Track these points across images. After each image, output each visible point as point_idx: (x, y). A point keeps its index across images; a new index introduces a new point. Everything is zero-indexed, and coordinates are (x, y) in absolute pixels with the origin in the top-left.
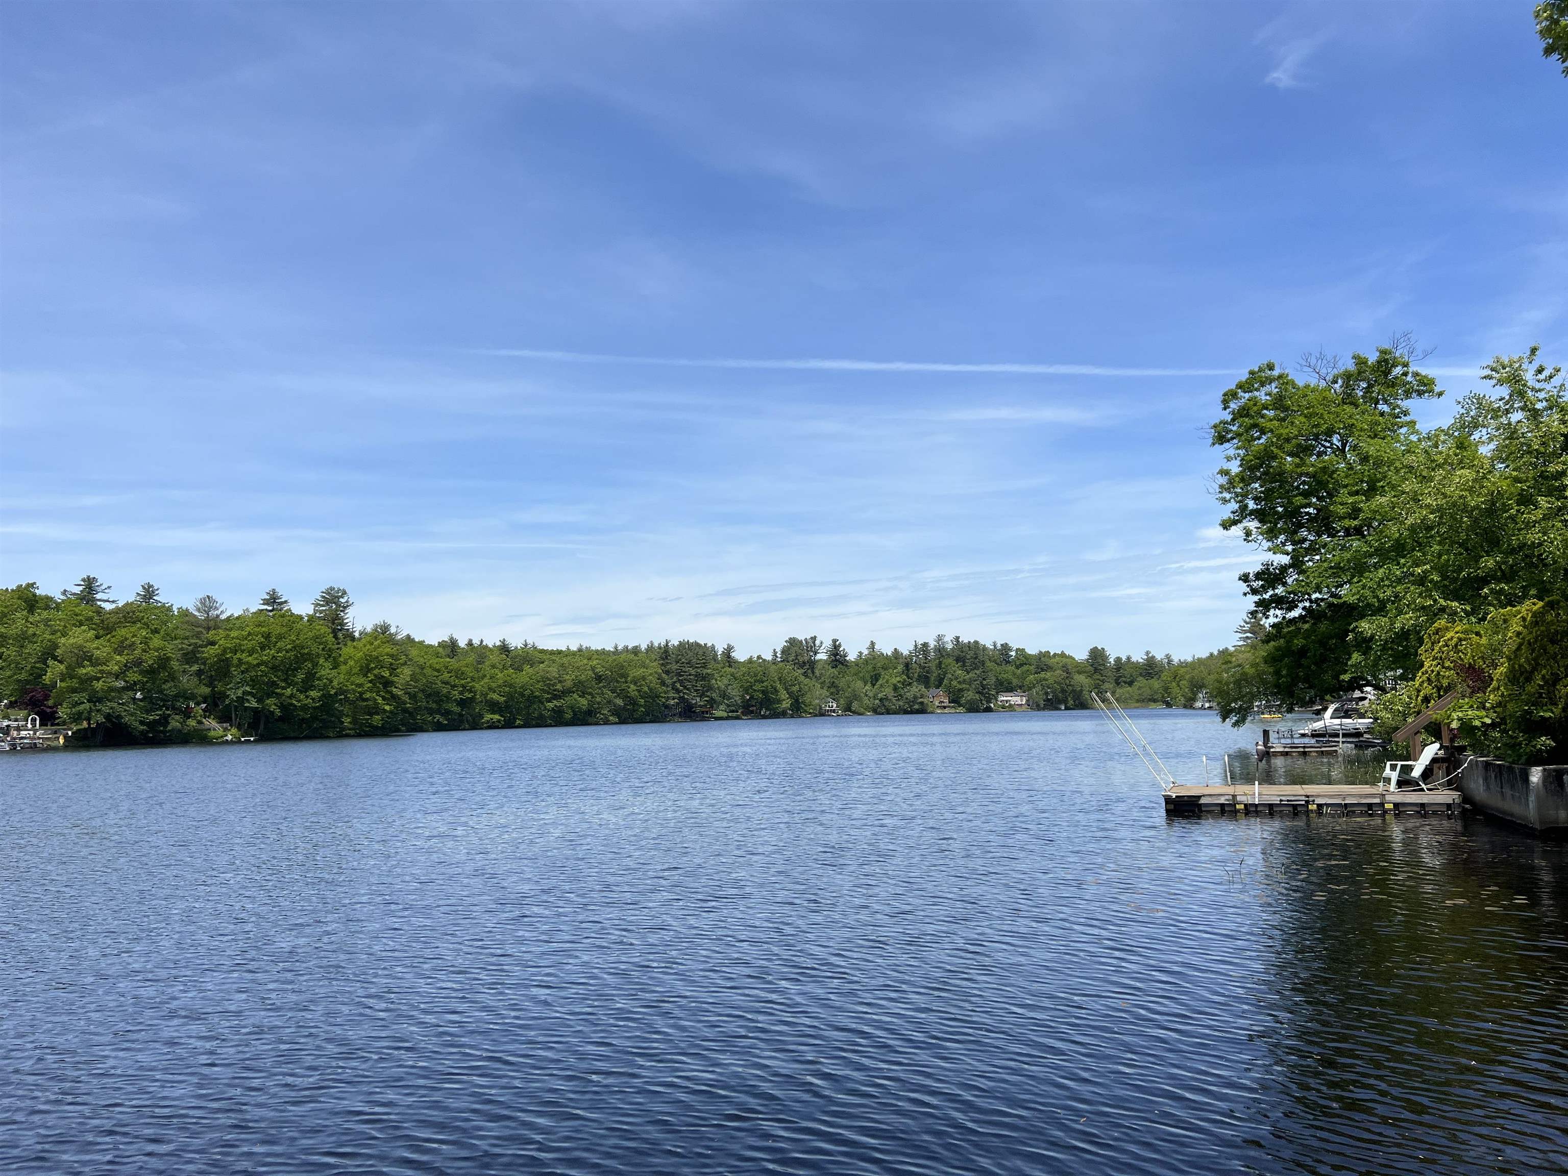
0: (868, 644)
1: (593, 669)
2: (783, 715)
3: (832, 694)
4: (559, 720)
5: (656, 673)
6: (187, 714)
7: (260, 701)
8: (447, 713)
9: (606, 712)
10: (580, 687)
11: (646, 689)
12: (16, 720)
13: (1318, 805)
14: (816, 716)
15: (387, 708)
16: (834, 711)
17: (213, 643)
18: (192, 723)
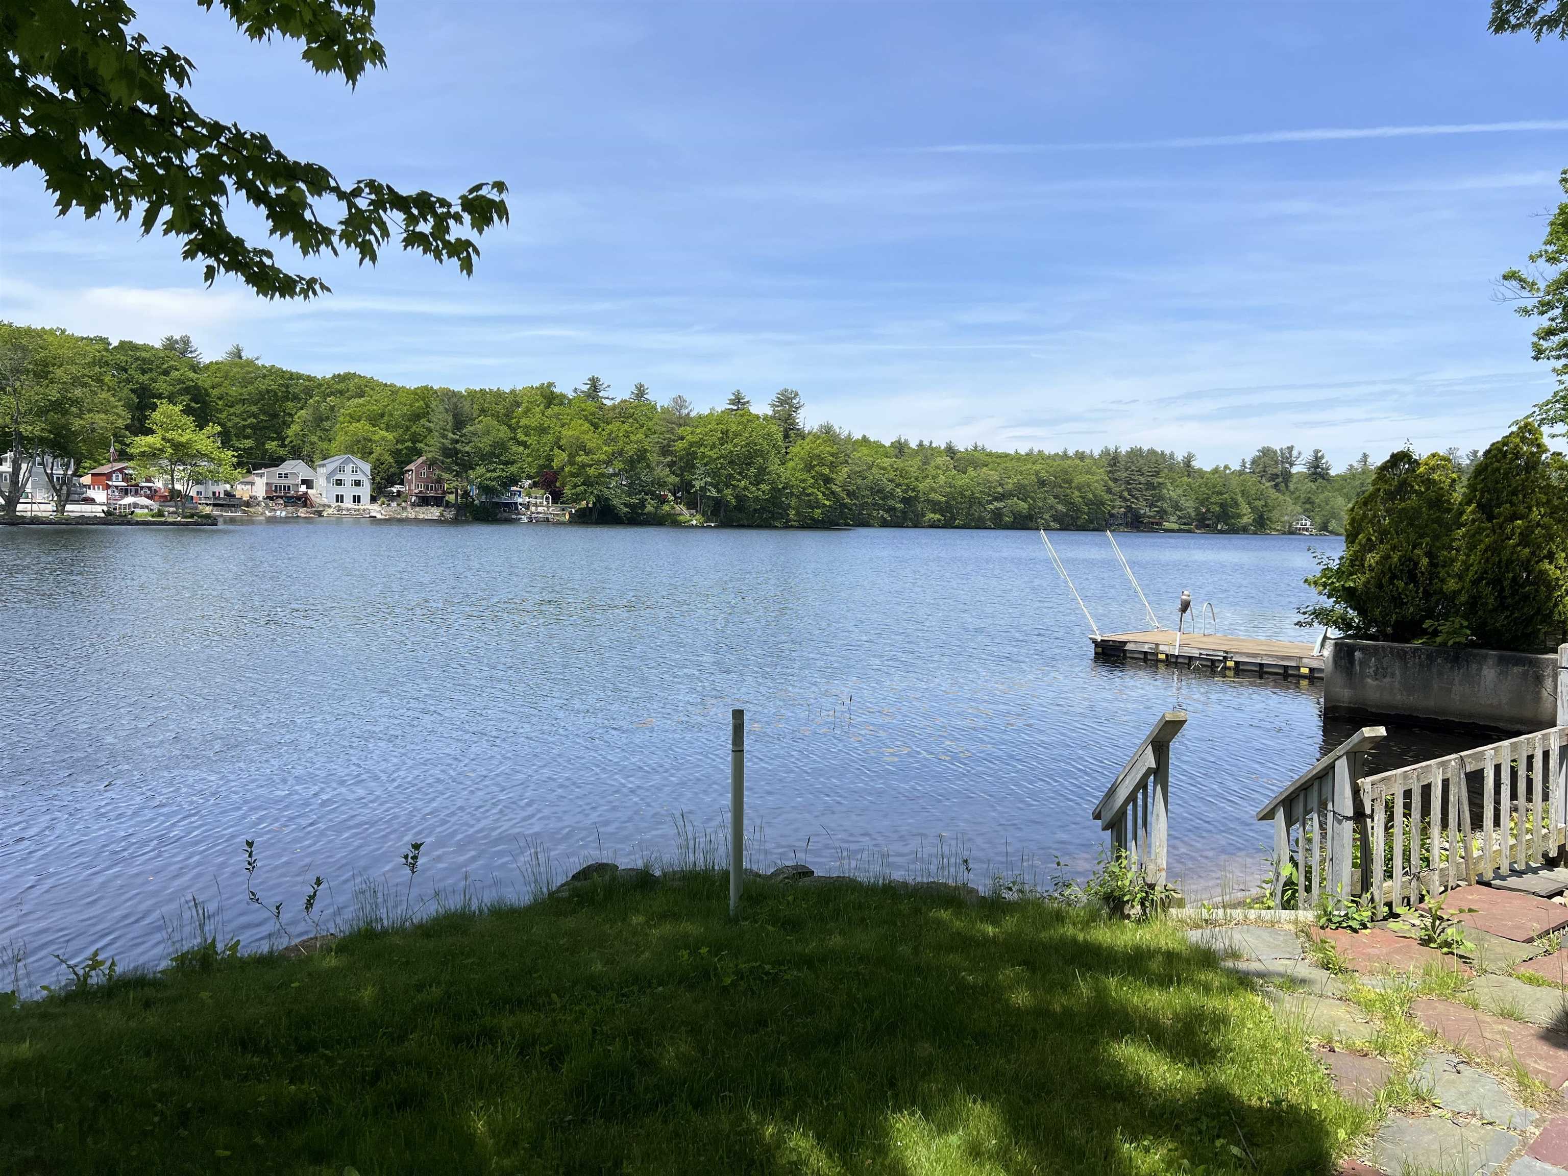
0: (1359, 456)
1: (1037, 473)
2: (1244, 530)
3: (1305, 510)
4: (998, 522)
5: (1102, 480)
6: (663, 500)
7: (719, 491)
8: (892, 509)
9: (1047, 517)
10: (1021, 492)
11: (1091, 496)
12: (536, 498)
13: (1235, 662)
14: (1284, 533)
15: (827, 503)
16: (1307, 530)
17: (682, 438)
18: (666, 508)
